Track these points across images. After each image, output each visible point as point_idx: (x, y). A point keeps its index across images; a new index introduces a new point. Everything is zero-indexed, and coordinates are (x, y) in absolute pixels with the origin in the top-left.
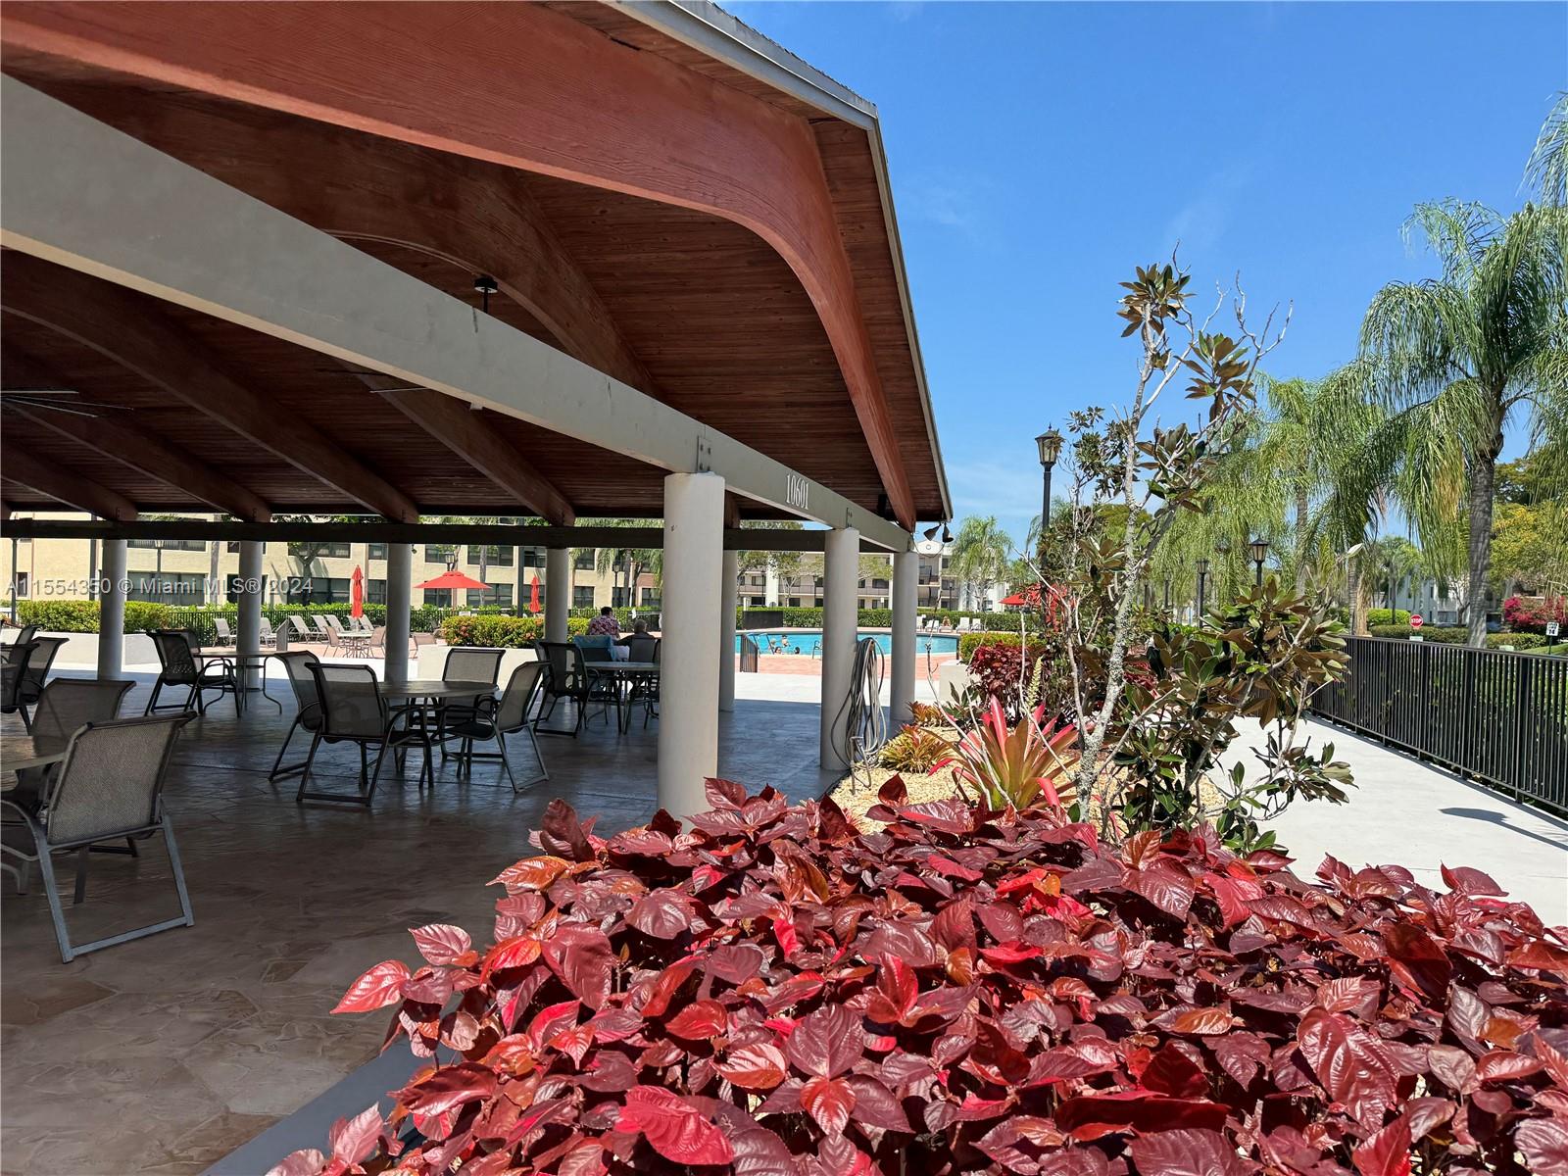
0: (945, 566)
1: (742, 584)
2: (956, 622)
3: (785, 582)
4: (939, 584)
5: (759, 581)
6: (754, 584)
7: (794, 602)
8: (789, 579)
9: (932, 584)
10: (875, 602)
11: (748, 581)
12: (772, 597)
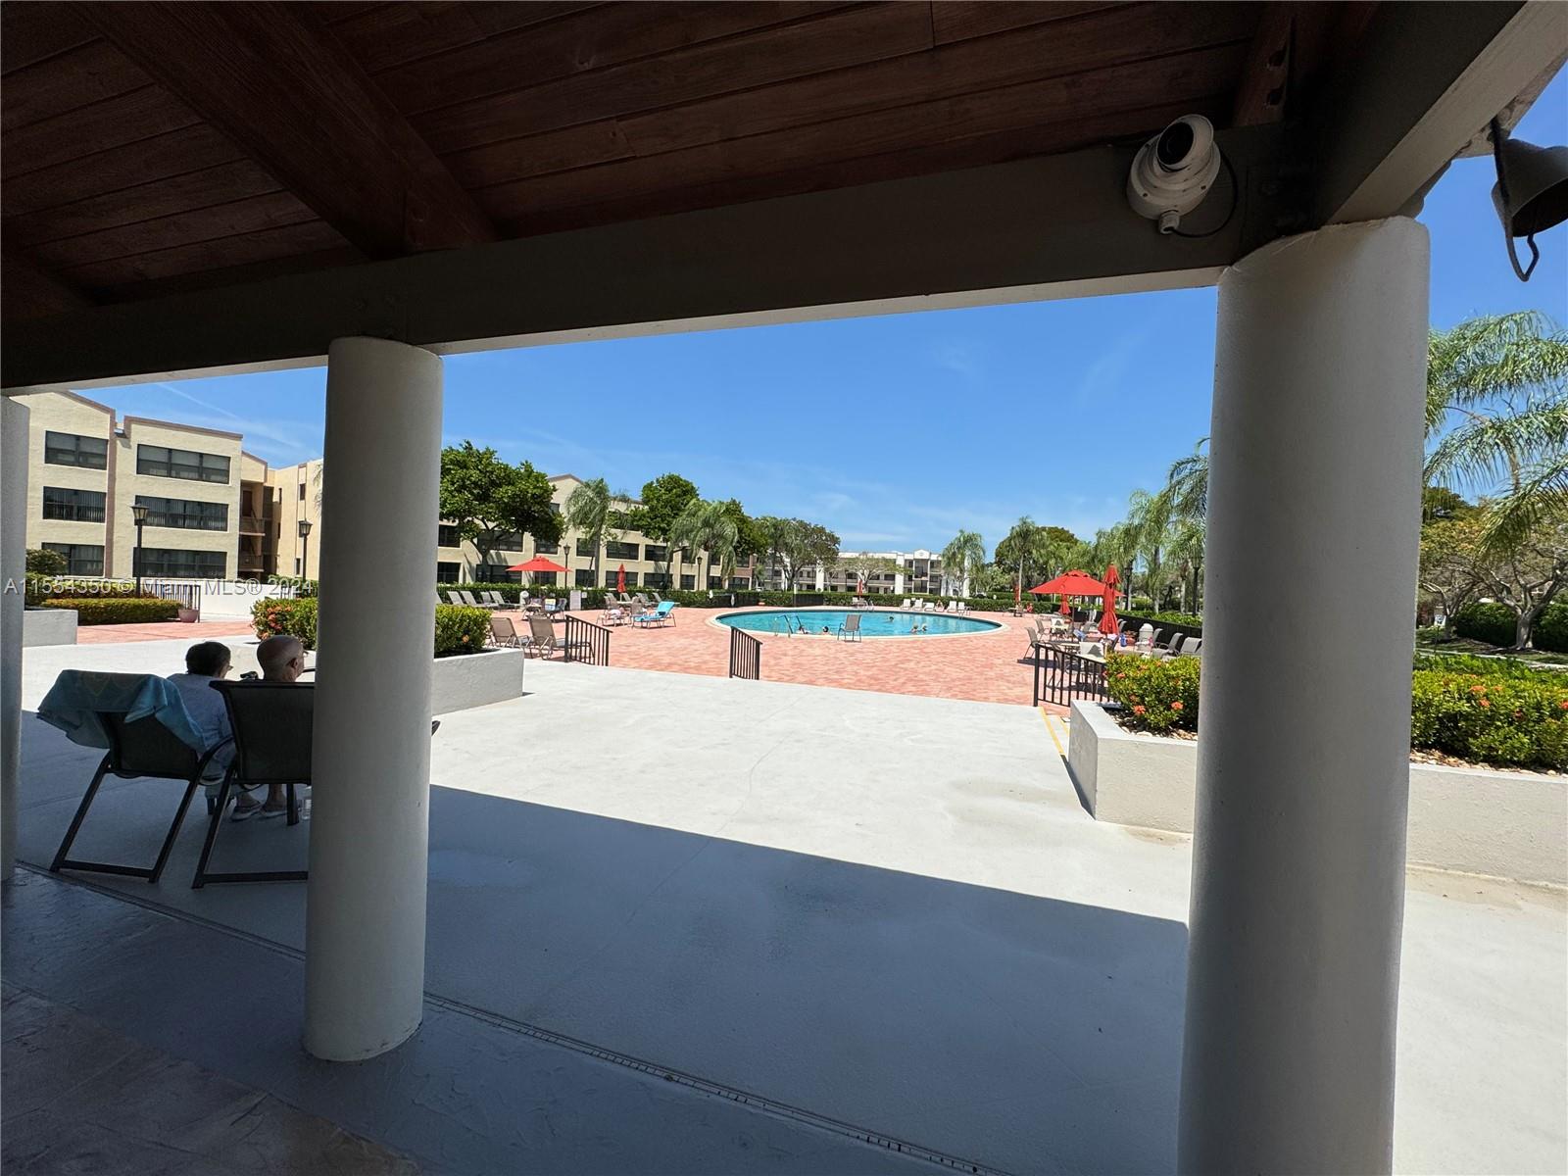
0: (932, 566)
1: (801, 576)
2: (946, 605)
3: (828, 576)
4: (928, 579)
5: (811, 575)
6: (808, 577)
7: (834, 588)
8: (831, 574)
9: (923, 578)
10: (886, 589)
11: (805, 575)
12: (820, 584)
